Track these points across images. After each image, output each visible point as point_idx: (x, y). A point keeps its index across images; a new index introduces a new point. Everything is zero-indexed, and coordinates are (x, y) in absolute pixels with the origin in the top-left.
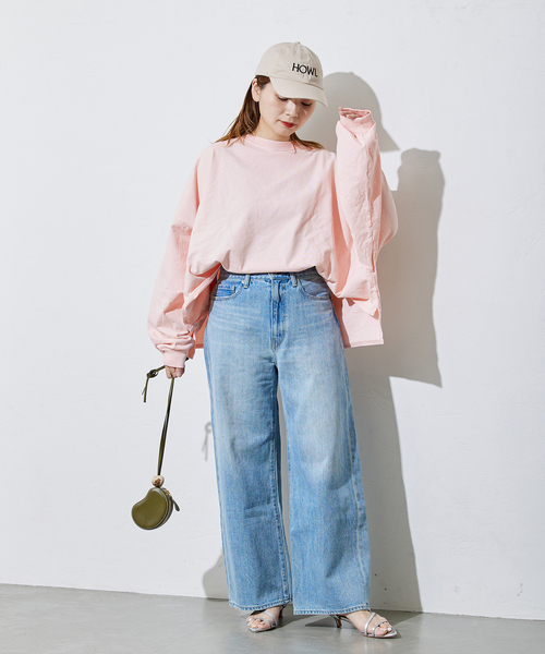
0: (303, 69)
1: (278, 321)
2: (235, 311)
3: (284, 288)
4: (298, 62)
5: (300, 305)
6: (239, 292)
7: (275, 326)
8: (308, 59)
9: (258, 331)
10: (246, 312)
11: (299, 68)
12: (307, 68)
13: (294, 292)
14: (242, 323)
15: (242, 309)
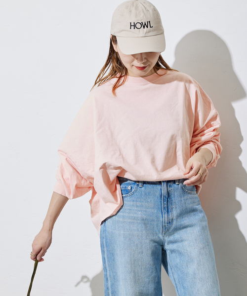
0: (138, 26)
1: (168, 212)
2: (133, 205)
3: (170, 186)
4: (134, 20)
5: (183, 199)
6: (136, 191)
7: (166, 215)
8: (142, 15)
9: (153, 220)
10: (142, 206)
11: (135, 26)
12: (141, 24)
13: (178, 189)
14: (139, 215)
15: (139, 204)
